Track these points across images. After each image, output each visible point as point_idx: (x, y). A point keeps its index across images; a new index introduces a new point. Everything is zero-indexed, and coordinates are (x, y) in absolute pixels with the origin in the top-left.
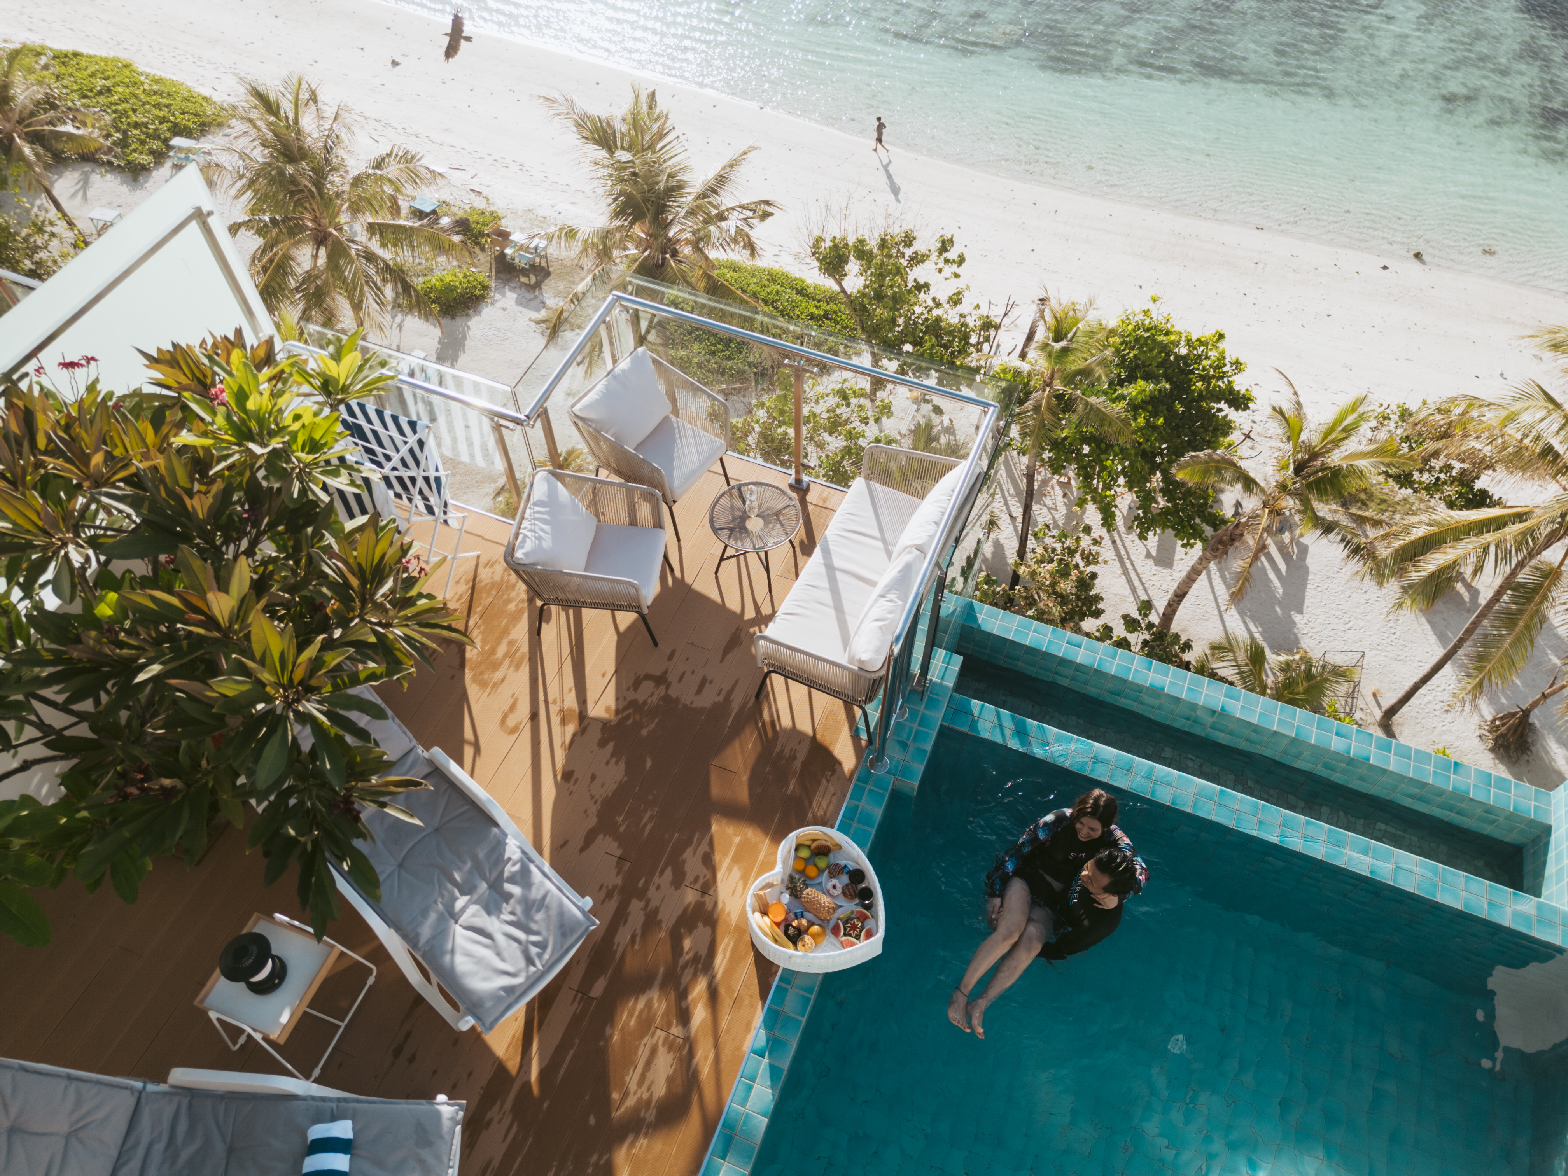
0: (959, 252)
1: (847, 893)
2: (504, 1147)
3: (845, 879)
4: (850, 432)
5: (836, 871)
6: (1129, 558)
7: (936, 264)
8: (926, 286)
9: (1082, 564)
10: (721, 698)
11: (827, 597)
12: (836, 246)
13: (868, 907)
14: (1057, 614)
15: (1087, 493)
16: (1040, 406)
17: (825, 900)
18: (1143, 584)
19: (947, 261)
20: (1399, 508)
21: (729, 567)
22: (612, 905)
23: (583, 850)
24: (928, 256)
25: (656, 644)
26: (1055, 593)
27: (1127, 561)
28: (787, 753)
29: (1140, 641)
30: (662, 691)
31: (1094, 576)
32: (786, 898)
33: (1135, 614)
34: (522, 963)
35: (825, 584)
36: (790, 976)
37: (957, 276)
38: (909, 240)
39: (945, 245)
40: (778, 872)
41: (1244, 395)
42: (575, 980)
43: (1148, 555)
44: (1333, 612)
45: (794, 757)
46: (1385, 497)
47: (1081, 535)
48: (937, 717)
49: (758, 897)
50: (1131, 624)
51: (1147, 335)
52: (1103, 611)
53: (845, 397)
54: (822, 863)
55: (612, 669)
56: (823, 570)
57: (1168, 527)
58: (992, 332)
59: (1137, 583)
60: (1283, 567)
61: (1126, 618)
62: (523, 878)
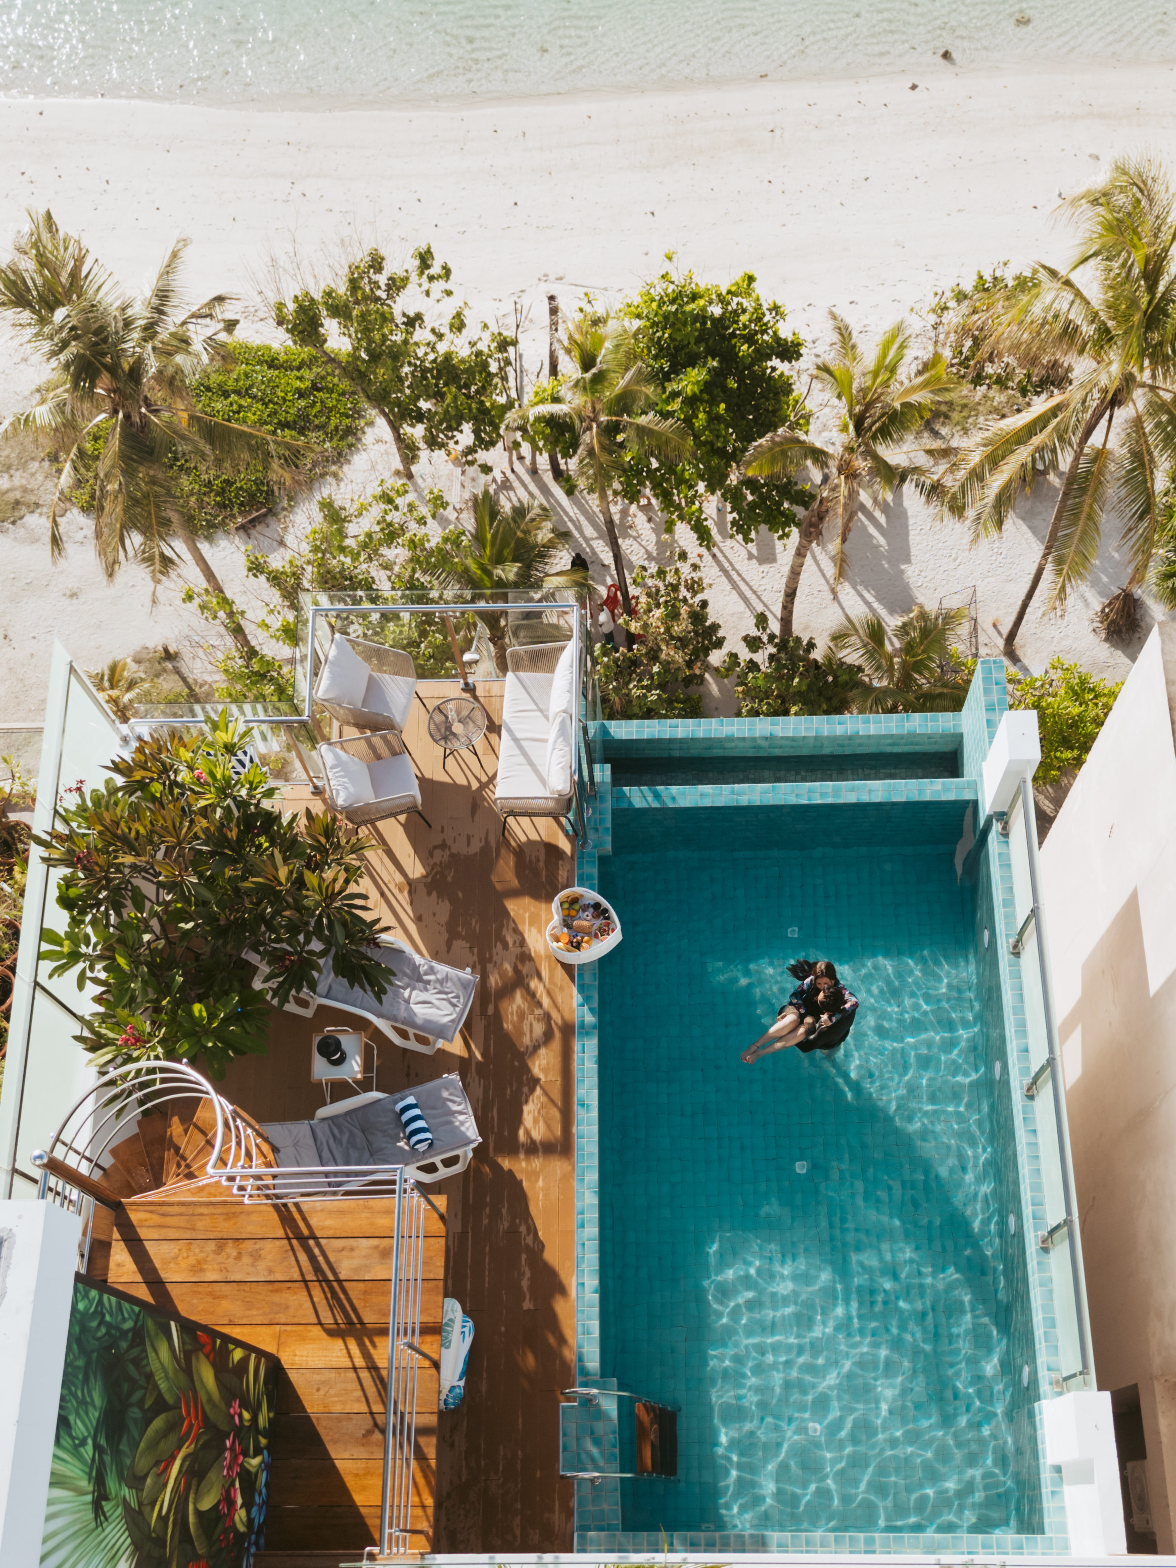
0: (442, 263)
1: (595, 917)
2: (481, 1089)
3: (591, 910)
4: (412, 541)
5: (585, 908)
6: (734, 569)
7: (420, 285)
8: (419, 317)
9: (689, 596)
10: (483, 843)
11: (522, 759)
12: (301, 307)
13: (608, 918)
14: (681, 660)
15: (672, 513)
16: (593, 449)
17: (585, 923)
18: (755, 592)
19: (431, 278)
20: (981, 408)
21: (450, 759)
22: (478, 967)
23: (448, 951)
24: (407, 278)
25: (430, 826)
26: (672, 638)
27: (733, 573)
28: (533, 859)
29: (766, 657)
30: (447, 853)
31: (704, 604)
32: (565, 930)
33: (754, 632)
34: (451, 1008)
35: (518, 752)
36: (582, 967)
37: (449, 293)
38: (377, 264)
39: (425, 259)
40: (556, 919)
41: (792, 342)
42: (477, 1011)
43: (751, 556)
44: (941, 552)
45: (538, 860)
46: (965, 401)
47: (679, 564)
48: (608, 805)
49: (552, 935)
50: (753, 643)
51: (673, 308)
52: (724, 638)
53: (390, 501)
54: (577, 907)
55: (412, 852)
56: (512, 743)
57: (760, 523)
58: (511, 349)
59: (748, 594)
60: (882, 519)
61: (747, 639)
62: (432, 971)
